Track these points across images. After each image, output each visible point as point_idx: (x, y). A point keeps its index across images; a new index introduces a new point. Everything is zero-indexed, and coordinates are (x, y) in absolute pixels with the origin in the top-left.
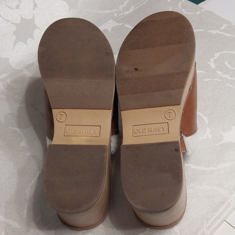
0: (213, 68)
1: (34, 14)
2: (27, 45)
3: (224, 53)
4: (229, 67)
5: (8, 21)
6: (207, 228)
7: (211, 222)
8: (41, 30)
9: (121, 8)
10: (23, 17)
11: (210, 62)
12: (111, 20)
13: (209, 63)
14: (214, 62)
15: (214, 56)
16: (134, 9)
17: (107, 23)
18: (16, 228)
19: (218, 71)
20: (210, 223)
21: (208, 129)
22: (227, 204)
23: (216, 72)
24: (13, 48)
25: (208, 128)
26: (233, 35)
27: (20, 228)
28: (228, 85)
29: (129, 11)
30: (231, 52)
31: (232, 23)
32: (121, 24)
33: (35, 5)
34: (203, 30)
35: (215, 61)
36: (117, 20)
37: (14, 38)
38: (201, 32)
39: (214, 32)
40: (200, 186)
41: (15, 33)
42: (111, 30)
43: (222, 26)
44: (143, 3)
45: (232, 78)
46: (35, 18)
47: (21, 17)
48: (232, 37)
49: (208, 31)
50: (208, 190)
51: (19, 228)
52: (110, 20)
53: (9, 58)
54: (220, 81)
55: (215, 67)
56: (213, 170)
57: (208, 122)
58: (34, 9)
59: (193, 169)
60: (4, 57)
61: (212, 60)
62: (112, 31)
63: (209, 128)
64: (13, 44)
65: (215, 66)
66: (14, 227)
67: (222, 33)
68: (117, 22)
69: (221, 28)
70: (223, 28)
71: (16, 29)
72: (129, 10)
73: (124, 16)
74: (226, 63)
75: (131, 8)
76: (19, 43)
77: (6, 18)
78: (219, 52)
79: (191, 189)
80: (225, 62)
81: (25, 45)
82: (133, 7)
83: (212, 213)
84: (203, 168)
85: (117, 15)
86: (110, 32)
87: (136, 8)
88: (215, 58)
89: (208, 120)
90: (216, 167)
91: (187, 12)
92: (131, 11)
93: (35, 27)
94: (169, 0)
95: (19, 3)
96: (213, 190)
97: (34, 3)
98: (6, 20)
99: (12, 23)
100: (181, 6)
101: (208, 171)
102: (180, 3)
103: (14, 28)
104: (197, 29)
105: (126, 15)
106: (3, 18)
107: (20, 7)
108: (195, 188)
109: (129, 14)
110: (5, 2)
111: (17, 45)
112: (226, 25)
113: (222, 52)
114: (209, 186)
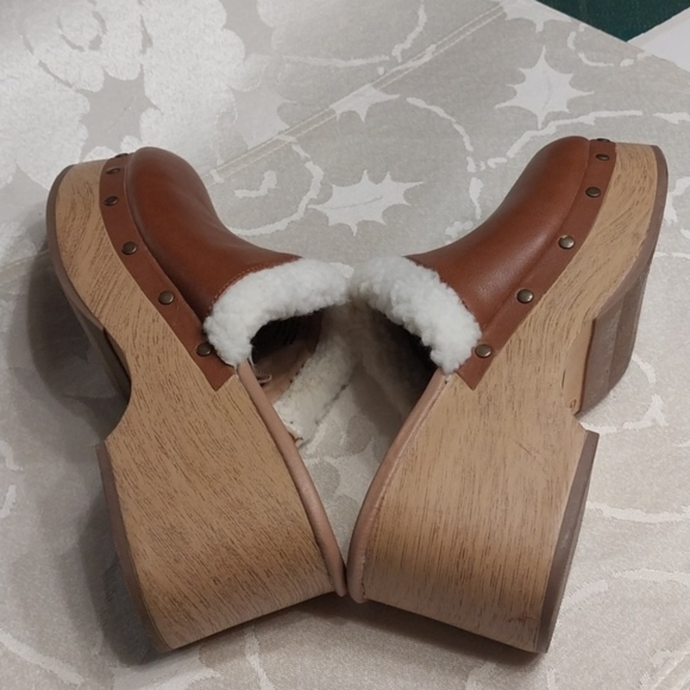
0: (672, 221)
1: (142, 66)
5: (68, 84)
7: (663, 678)
8: (162, 114)
9: (397, 51)
12: (367, 86)
14: (673, 205)
15: (673, 187)
16: (436, 54)
17: (355, 93)
18: (70, 684)
19: (685, 229)
20: (660, 681)
21: (657, 401)
23: (680, 233)
25: (656, 395)
27: (83, 685)
29: (419, 58)
32: (395, 97)
33: (147, 41)
34: (639, 113)
35: (678, 203)
36: (384, 86)
37: (83, 132)
38: (635, 116)
39: (674, 118)
40: (632, 570)
41: (85, 119)
42: (365, 114)
44: (462, 37)
46: (146, 79)
47: (106, 74)
49: (654, 115)
50: (655, 583)
51: (80, 684)
52: (363, 84)
55: (676, 220)
56: (672, 522)
57: (657, 378)
58: (143, 52)
59: (610, 519)
62: (368, 116)
63: (659, 397)
64: (80, 151)
65: (678, 215)
66: (65, 682)
68: (385, 90)
71: (88, 108)
72: (419, 55)
73: (406, 73)
75: (427, 50)
76: (98, 148)
77: (61, 76)
78: (688, 176)
79: (602, 579)
82: (433, 47)
83: (668, 651)
84: (638, 516)
85: (385, 72)
86: (363, 118)
87: (442, 51)
88: (677, 192)
89: (655, 372)
90: (680, 511)
91: (593, 61)
92: (426, 59)
93: (146, 104)
94: (539, 28)
95: (101, 34)
96: (669, 581)
97: (145, 32)
98: (60, 80)
99: (78, 91)
100: (575, 44)
101: (655, 524)
102: (573, 34)
103: (84, 105)
104: (622, 110)
105: (411, 70)
106: (53, 75)
107: (102, 46)
108: (615, 575)
109: (420, 67)
110: (60, 27)
111: (92, 154)
114: (657, 571)
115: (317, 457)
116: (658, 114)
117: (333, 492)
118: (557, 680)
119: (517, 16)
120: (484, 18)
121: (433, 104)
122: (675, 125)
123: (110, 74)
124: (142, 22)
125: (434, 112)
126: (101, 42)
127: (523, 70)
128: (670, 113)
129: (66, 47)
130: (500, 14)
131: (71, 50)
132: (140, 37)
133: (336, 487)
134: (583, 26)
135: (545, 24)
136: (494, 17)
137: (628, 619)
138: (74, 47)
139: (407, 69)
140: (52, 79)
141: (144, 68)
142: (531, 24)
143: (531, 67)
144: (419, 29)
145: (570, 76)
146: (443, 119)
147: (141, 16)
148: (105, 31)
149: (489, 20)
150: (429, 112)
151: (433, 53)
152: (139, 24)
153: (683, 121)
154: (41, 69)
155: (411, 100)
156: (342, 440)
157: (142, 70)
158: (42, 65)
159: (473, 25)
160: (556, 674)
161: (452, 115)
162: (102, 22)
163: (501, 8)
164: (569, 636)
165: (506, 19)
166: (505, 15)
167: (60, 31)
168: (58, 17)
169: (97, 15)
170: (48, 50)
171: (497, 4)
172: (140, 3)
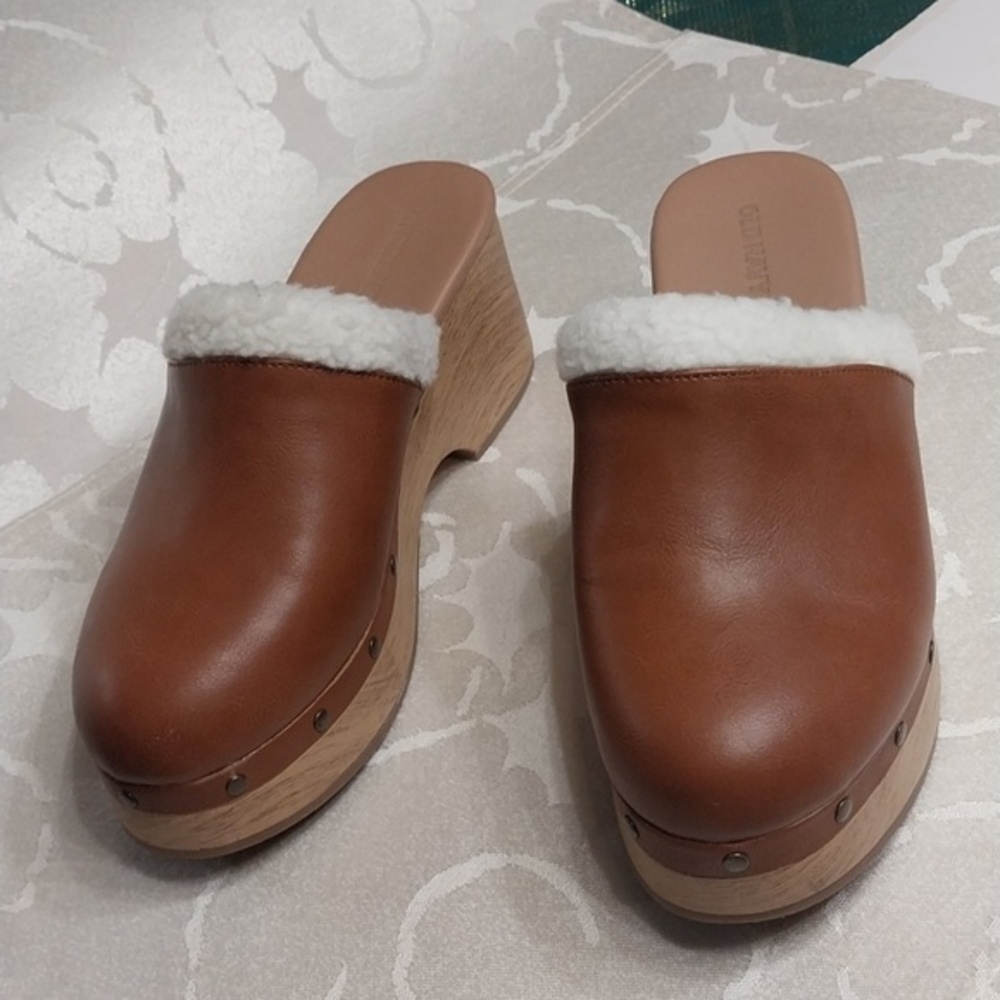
0: (944, 304)
1: (173, 219)
2: (156, 345)
3: (982, 237)
5: (70, 258)
6: (992, 985)
9: (533, 141)
10: (131, 236)
11: (926, 282)
13: (920, 287)
14: (943, 281)
15: (940, 257)
16: (581, 135)
19: (964, 312)
23: (957, 320)
24: (102, 365)
25: (949, 553)
29: (559, 144)
32: (530, 202)
33: (177, 183)
34: (878, 159)
35: (949, 277)
36: (513, 190)
37: (101, 323)
38: (872, 165)
39: (929, 158)
40: (943, 806)
41: (102, 304)
43: (960, 129)
44: (615, 105)
46: (181, 236)
47: (123, 237)
50: (980, 821)
53: (88, 407)
54: (979, 354)
55: (948, 301)
56: (994, 732)
57: (948, 529)
58: (173, 198)
60: (64, 408)
61: (933, 273)
63: (954, 555)
64: (99, 348)
65: (951, 295)
67: (966, 156)
68: (515, 197)
69: (957, 138)
70: (964, 136)
71: (104, 288)
72: (558, 141)
73: (542, 168)
74: (996, 274)
75: (568, 131)
76: (124, 341)
77: (61, 248)
78: (959, 236)
80: (992, 272)
81: (151, 346)
82: (576, 126)
87: (589, 129)
88: (946, 262)
89: (945, 520)
91: (803, 101)
92: (568, 143)
93: (185, 271)
94: (722, 71)
95: (110, 182)
97: (172, 172)
98: (60, 255)
99: (89, 266)
100: (775, 83)
101: (969, 737)
102: (771, 71)
103: (97, 285)
104: (853, 159)
105: (549, 162)
106: (48, 248)
107: (113, 198)
109: (561, 156)
110: (51, 180)
111: (116, 350)
112: (978, 123)
113: (974, 234)
114: (981, 803)
115: (471, 718)
116: (905, 157)
117: (502, 764)
118: (853, 983)
119: (690, 61)
120: (643, 74)
121: (583, 202)
122: (932, 167)
123: (130, 236)
124: (166, 157)
125: (588, 213)
126: (111, 194)
127: (706, 133)
128: (922, 152)
129: (63, 207)
130: (664, 64)
131: (71, 210)
132: (167, 178)
133: (504, 757)
134: (783, 57)
135: (730, 65)
136: (658, 69)
137: (947, 878)
138: (74, 205)
139: (542, 163)
140: (49, 253)
141: (177, 220)
142: (710, 69)
143: (717, 126)
144: (561, 106)
145: (774, 128)
146: (601, 220)
147: (165, 151)
148: (115, 177)
149: (650, 75)
150: (579, 214)
151: (577, 134)
152: (163, 162)
153: (943, 160)
154: (31, 243)
155: (553, 203)
156: (506, 687)
157: (174, 224)
158: (30, 235)
159: (627, 87)
160: (849, 974)
161: (612, 212)
162: (110, 164)
163: (666, 56)
164: (863, 914)
165: (674, 69)
166: (672, 64)
167: (52, 186)
168: (48, 168)
169: (101, 156)
170: (37, 215)
171: (659, 51)
172: (161, 132)
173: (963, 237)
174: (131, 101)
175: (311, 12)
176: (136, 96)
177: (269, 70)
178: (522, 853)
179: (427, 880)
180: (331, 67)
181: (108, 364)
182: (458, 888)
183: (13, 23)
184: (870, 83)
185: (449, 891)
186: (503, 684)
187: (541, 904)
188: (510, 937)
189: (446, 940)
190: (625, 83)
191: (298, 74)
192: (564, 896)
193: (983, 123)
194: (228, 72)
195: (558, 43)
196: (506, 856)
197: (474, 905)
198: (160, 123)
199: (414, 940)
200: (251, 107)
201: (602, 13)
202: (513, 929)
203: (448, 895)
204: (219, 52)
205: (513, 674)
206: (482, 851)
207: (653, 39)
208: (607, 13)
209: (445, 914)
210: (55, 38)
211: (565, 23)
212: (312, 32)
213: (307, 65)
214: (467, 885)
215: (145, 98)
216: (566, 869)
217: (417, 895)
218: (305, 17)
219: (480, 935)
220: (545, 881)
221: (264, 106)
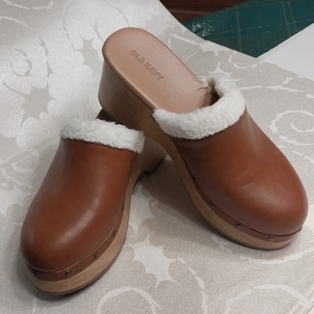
0: (275, 132)
1: (48, 82)
2: (39, 120)
3: (288, 113)
4: (296, 130)
5: (16, 92)
8: (57, 102)
10: (34, 86)
11: (271, 125)
13: (269, 126)
14: (276, 125)
15: (275, 118)
19: (281, 135)
22: (297, 306)
23: (279, 137)
24: (22, 125)
26: (299, 90)
28: (295, 152)
30: (298, 111)
31: (298, 75)
33: (50, 71)
34: (260, 87)
35: (278, 124)
37: (23, 112)
38: (258, 88)
39: (275, 88)
40: (262, 284)
41: (23, 106)
43: (285, 80)
45: (300, 143)
46: (50, 87)
47: (32, 86)
48: (298, 92)
49: (266, 87)
50: (272, 290)
53: (16, 137)
54: (284, 148)
55: (277, 131)
56: (278, 264)
58: (48, 76)
60: (9, 137)
61: (273, 122)
64: (21, 120)
65: (278, 129)
67: (286, 88)
69: (284, 83)
70: (286, 82)
71: (25, 101)
74: (292, 125)
76: (29, 118)
77: (13, 88)
78: (282, 112)
79: (249, 289)
80: (290, 124)
81: (37, 120)
84: (264, 262)
88: (277, 120)
90: (282, 259)
91: (240, 66)
93: (49, 98)
94: (217, 54)
95: (30, 69)
96: (278, 289)
97: (49, 68)
98: (12, 90)
99: (20, 94)
100: (232, 60)
101: (271, 265)
102: (231, 56)
103: (23, 100)
104: (253, 86)
106: (9, 88)
107: (30, 74)
108: (255, 287)
110: (12, 67)
111: (26, 121)
112: (290, 79)
113: (286, 112)
114: (273, 285)
116: (268, 87)
117: (132, 259)
119: (207, 50)
120: (193, 52)
122: (276, 91)
124: (48, 63)
126: (30, 73)
127: (210, 73)
128: (273, 86)
129: (15, 75)
130: (199, 50)
131: (17, 76)
132: (47, 69)
133: (133, 257)
134: (235, 52)
135: (219, 53)
137: (260, 306)
138: (18, 75)
140: (9, 89)
141: (49, 83)
142: (213, 53)
143: (213, 71)
145: (230, 74)
147: (47, 61)
148: (31, 68)
149: (195, 53)
152: (46, 64)
153: (279, 89)
154: (4, 86)
156: (136, 236)
157: (48, 84)
158: (4, 83)
159: (188, 56)
162: (30, 64)
163: (200, 48)
165: (203, 52)
166: (202, 50)
167: (12, 69)
168: (11, 63)
169: (28, 61)
170: (7, 77)
171: (198, 46)
172: (47, 55)
173: (283, 113)
174: (39, 45)
175: (96, 23)
176: (40, 44)
177: (81, 39)
178: (136, 287)
179: (107, 293)
180: (100, 40)
181: (23, 125)
182: (116, 296)
183: (5, 17)
184: (260, 63)
185: (113, 297)
186: (135, 235)
187: (140, 303)
188: (130, 312)
189: (110, 312)
190: (188, 54)
191: (90, 42)
192: (147, 301)
193: (292, 79)
194: (69, 39)
195: (169, 40)
196: (131, 287)
197: (120, 302)
198: (47, 52)
199: (101, 311)
200: (75, 50)
201: (183, 32)
202: (131, 310)
203: (113, 298)
204: (67, 32)
205: (138, 232)
206: (124, 285)
207: (197, 42)
208: (185, 33)
209: (111, 304)
210: (17, 24)
211: (172, 34)
212: (96, 29)
213: (93, 39)
214: (119, 296)
215: (43, 44)
216: (149, 293)
217: (103, 297)
218: (94, 24)
219: (121, 311)
220: (142, 296)
221: (79, 50)
